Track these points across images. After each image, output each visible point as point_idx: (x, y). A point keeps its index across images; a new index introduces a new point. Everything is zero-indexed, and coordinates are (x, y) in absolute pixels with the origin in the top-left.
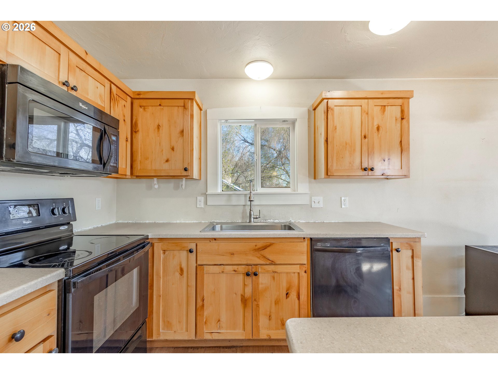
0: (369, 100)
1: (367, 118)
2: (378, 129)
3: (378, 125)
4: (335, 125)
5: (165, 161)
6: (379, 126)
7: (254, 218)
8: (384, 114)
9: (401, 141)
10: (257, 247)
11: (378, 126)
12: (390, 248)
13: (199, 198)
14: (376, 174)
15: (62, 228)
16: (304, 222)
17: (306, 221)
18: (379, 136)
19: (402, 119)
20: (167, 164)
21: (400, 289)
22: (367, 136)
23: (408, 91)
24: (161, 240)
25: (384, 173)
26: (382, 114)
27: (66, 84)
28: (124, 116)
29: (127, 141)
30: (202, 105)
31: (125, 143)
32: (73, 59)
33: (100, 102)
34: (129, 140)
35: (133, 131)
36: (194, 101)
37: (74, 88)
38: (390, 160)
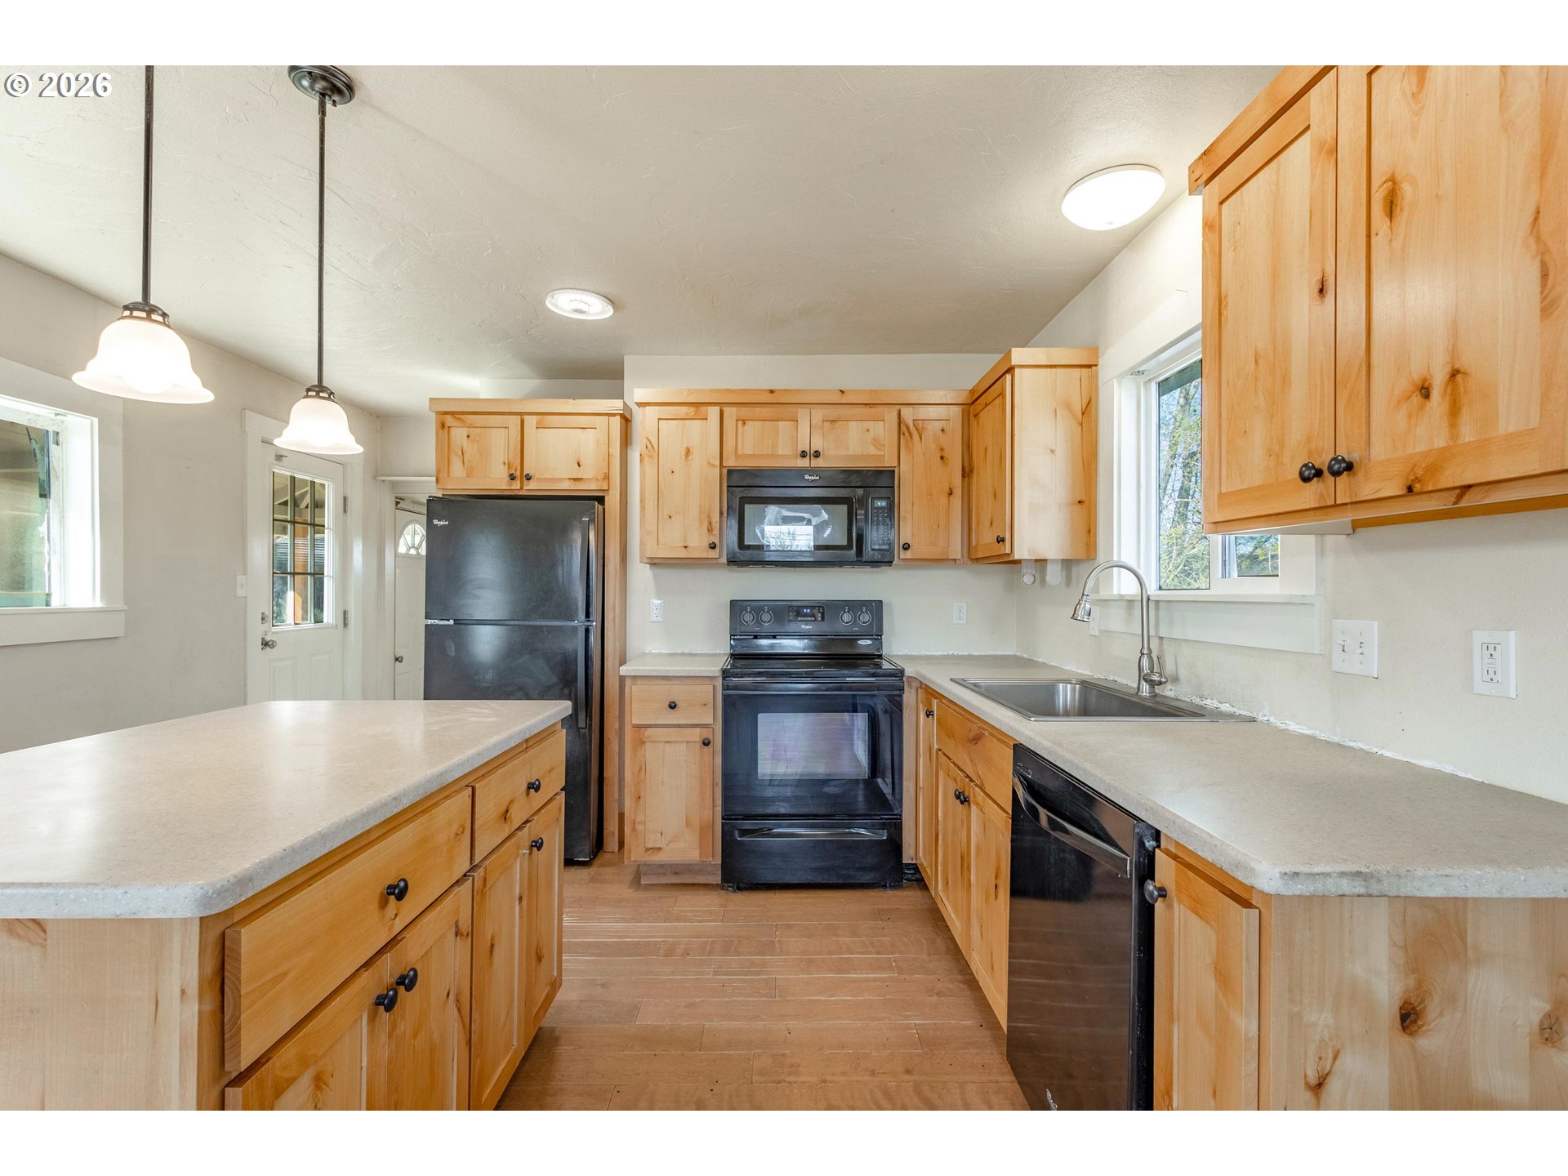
1: (1332, 175)
2: (1391, 203)
3: (1393, 177)
4: (1223, 288)
5: (989, 525)
6: (1395, 182)
11: (1391, 183)
14: (1368, 493)
15: (862, 642)
20: (992, 529)
22: (1331, 281)
25: (1418, 480)
27: (803, 454)
28: (942, 450)
29: (951, 494)
30: (1095, 351)
31: (944, 499)
32: (819, 414)
33: (873, 451)
34: (958, 492)
35: (967, 473)
36: (1017, 371)
37: (817, 454)
38: (1459, 377)
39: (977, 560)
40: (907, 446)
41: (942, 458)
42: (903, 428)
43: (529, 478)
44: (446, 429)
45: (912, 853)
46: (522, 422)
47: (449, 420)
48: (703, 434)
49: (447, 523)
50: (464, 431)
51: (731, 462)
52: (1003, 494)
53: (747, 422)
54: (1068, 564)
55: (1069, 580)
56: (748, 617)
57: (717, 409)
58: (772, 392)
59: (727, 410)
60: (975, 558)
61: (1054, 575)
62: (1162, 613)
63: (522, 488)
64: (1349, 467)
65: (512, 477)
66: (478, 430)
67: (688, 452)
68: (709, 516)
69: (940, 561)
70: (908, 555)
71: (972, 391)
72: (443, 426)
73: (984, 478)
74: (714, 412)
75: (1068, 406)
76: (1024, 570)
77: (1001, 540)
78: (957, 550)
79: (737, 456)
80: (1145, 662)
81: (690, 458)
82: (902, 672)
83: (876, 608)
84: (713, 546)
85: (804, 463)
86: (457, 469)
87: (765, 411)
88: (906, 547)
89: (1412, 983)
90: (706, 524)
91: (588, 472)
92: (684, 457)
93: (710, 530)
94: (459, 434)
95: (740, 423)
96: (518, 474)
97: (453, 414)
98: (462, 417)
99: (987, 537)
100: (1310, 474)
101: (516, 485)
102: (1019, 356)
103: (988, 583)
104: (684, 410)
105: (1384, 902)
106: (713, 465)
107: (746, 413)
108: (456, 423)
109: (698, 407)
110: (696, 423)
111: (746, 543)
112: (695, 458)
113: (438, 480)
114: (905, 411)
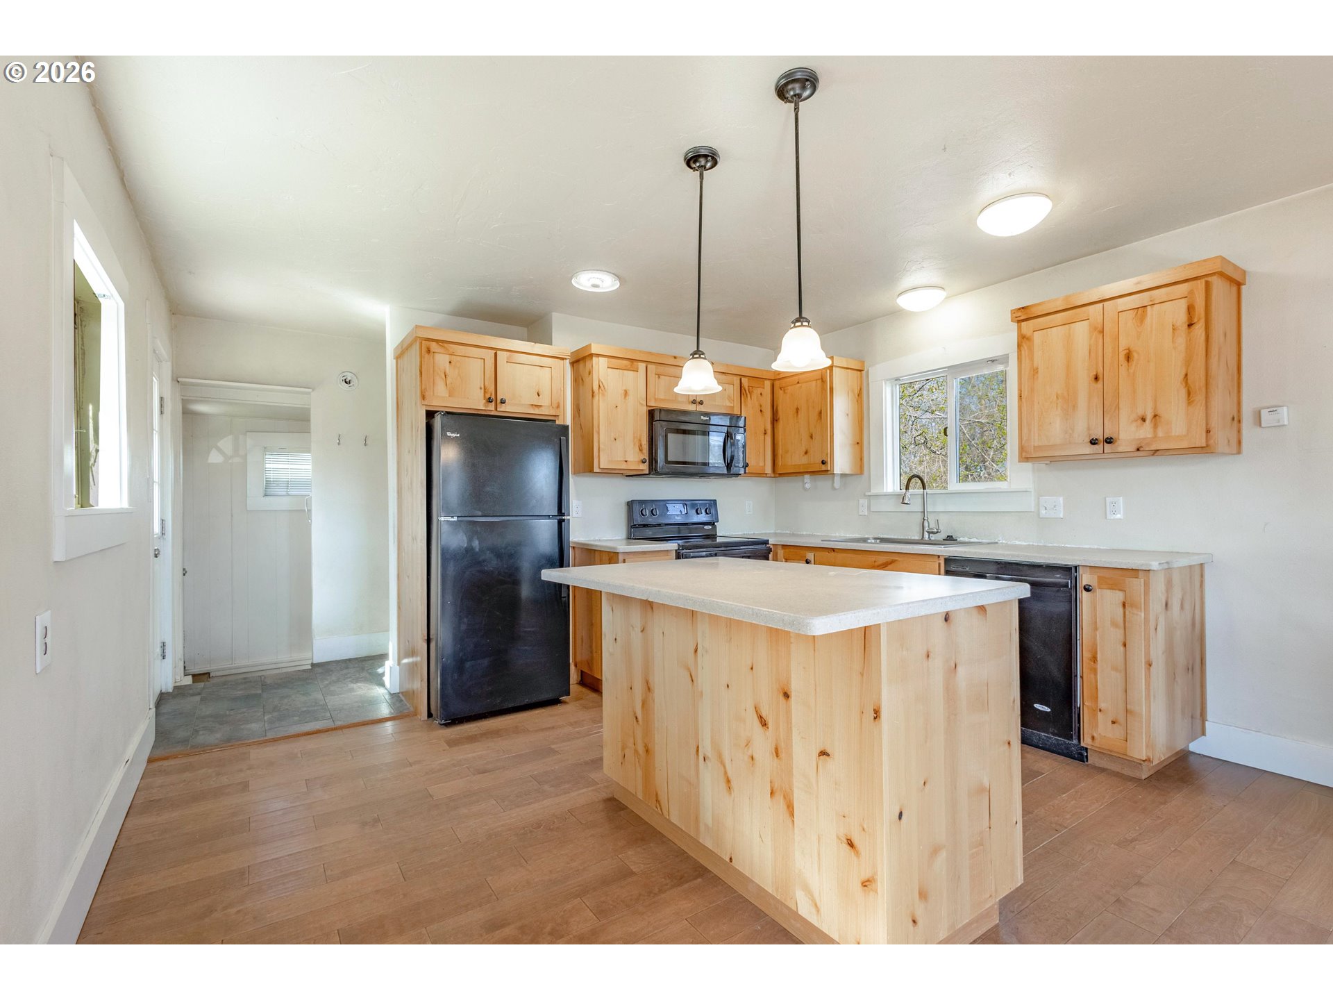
0: (1106, 303)
1: (1101, 340)
2: (1128, 357)
3: (1129, 349)
4: (1035, 366)
5: (803, 453)
6: (1130, 351)
7: (929, 533)
8: (1141, 325)
9: (1186, 375)
10: (876, 564)
11: (1128, 351)
12: (1071, 582)
13: (861, 501)
14: (1120, 449)
15: (706, 527)
16: (1025, 544)
17: (1028, 543)
18: (1131, 371)
19: (1190, 325)
20: (806, 456)
21: (1094, 659)
22: (1101, 376)
23: (1205, 261)
24: (784, 546)
25: (1141, 447)
26: (1139, 325)
27: (692, 402)
28: (761, 406)
29: (765, 434)
30: (863, 362)
31: (762, 437)
33: (728, 404)
34: (769, 432)
35: (774, 421)
36: (834, 368)
37: (701, 402)
38: (1157, 417)
39: (781, 475)
40: (745, 402)
41: (761, 411)
42: (743, 391)
43: (503, 402)
44: (431, 354)
46: (496, 354)
47: (434, 346)
48: (635, 382)
49: (458, 435)
50: (447, 358)
51: (653, 404)
53: (661, 376)
54: (845, 477)
59: (650, 366)
60: (779, 472)
61: (838, 483)
63: (496, 409)
64: (1114, 440)
65: (490, 401)
66: (459, 358)
67: (626, 393)
68: (640, 440)
69: (761, 474)
70: (747, 470)
72: (429, 351)
73: (794, 424)
74: (642, 366)
75: (853, 391)
77: (826, 461)
78: (769, 470)
79: (656, 400)
80: (928, 525)
81: (627, 398)
82: (767, 541)
83: (714, 505)
84: (644, 462)
85: (692, 408)
86: (439, 388)
87: (671, 371)
88: (746, 465)
90: (638, 446)
91: (545, 401)
92: (623, 397)
93: (641, 450)
94: (442, 359)
95: (657, 376)
96: (493, 397)
97: (437, 341)
98: (446, 345)
100: (1094, 442)
101: (492, 407)
104: (624, 362)
106: (642, 404)
107: (661, 369)
108: (440, 350)
109: (631, 363)
110: (631, 373)
111: (669, 460)
112: (631, 398)
113: (423, 397)
114: (745, 380)
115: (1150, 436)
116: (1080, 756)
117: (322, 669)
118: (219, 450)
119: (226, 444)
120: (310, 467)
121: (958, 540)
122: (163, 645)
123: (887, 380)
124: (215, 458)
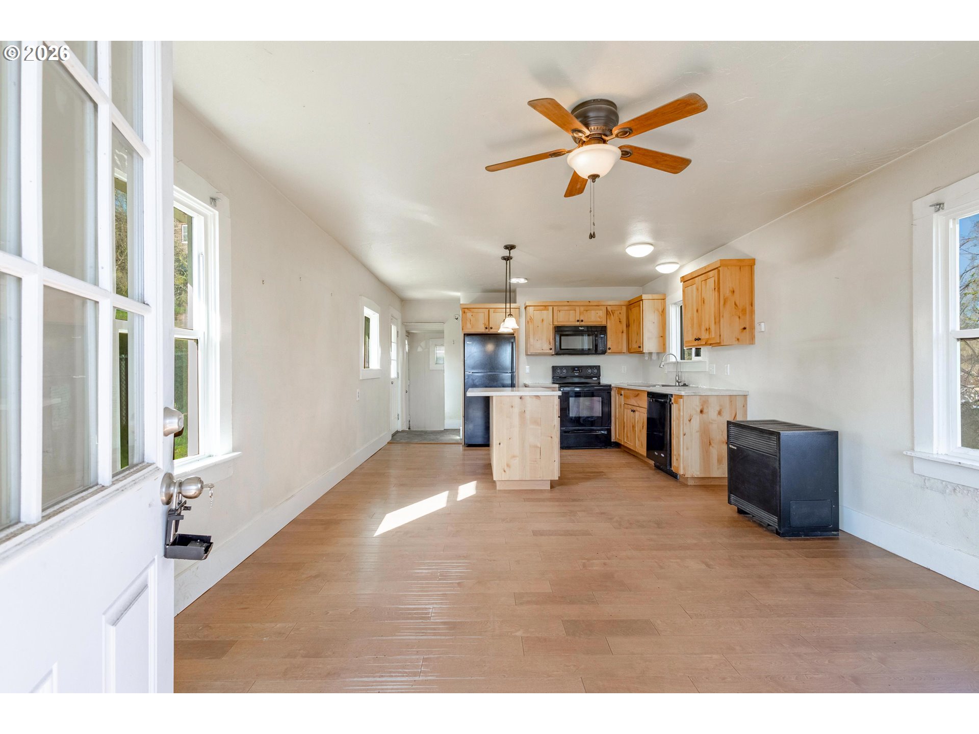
0: (699, 277)
1: (698, 294)
2: (704, 302)
5: (635, 342)
6: (704, 299)
8: (706, 288)
10: (635, 395)
14: (702, 343)
18: (704, 308)
19: (715, 289)
20: (636, 344)
22: (698, 310)
25: (707, 342)
27: (578, 321)
28: (620, 319)
29: (623, 332)
30: (665, 295)
31: (620, 334)
32: (582, 309)
33: (599, 320)
34: (625, 331)
35: (628, 326)
36: (644, 301)
37: (582, 321)
38: (709, 329)
39: (631, 353)
40: (609, 318)
41: (620, 322)
42: (608, 312)
43: (491, 328)
45: (614, 438)
46: (489, 310)
47: (466, 310)
48: (547, 315)
50: (472, 314)
51: (556, 324)
52: (639, 333)
53: (561, 311)
54: (658, 354)
55: (659, 358)
56: (559, 371)
57: (551, 307)
58: (568, 302)
59: (555, 307)
60: (630, 351)
61: (654, 357)
62: (681, 366)
63: (489, 331)
64: (700, 339)
65: (486, 328)
66: (475, 314)
67: (543, 320)
68: (549, 340)
69: (620, 353)
70: (610, 351)
71: (629, 301)
72: (464, 312)
73: (633, 328)
74: (551, 308)
75: (658, 310)
76: (645, 355)
77: (640, 347)
78: (625, 350)
79: (558, 322)
80: (677, 378)
81: (543, 322)
82: (611, 385)
83: (598, 368)
84: (551, 349)
85: (578, 324)
86: (469, 325)
87: (566, 308)
88: (610, 349)
89: (702, 407)
90: (548, 342)
92: (541, 322)
93: (550, 344)
94: (469, 315)
95: (559, 311)
96: (488, 327)
97: (467, 308)
99: (635, 346)
100: (696, 340)
101: (487, 330)
102: (644, 297)
103: (633, 360)
104: (542, 307)
105: (698, 397)
106: (550, 324)
107: (560, 308)
108: (469, 311)
109: (546, 307)
110: (545, 312)
111: (562, 348)
112: (545, 322)
113: (463, 329)
114: (608, 307)
115: (708, 337)
116: (674, 476)
117: (446, 431)
118: (421, 346)
119: (423, 344)
120: (444, 352)
121: (691, 385)
122: (398, 415)
123: (672, 304)
124: (420, 349)
